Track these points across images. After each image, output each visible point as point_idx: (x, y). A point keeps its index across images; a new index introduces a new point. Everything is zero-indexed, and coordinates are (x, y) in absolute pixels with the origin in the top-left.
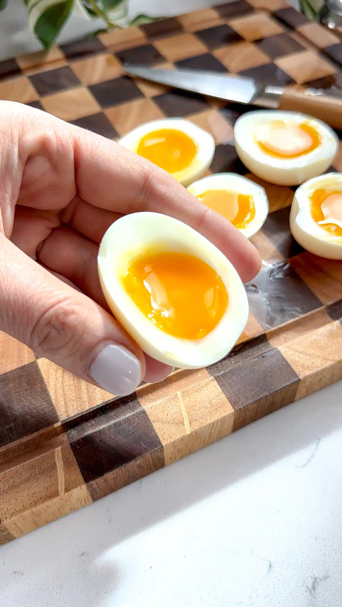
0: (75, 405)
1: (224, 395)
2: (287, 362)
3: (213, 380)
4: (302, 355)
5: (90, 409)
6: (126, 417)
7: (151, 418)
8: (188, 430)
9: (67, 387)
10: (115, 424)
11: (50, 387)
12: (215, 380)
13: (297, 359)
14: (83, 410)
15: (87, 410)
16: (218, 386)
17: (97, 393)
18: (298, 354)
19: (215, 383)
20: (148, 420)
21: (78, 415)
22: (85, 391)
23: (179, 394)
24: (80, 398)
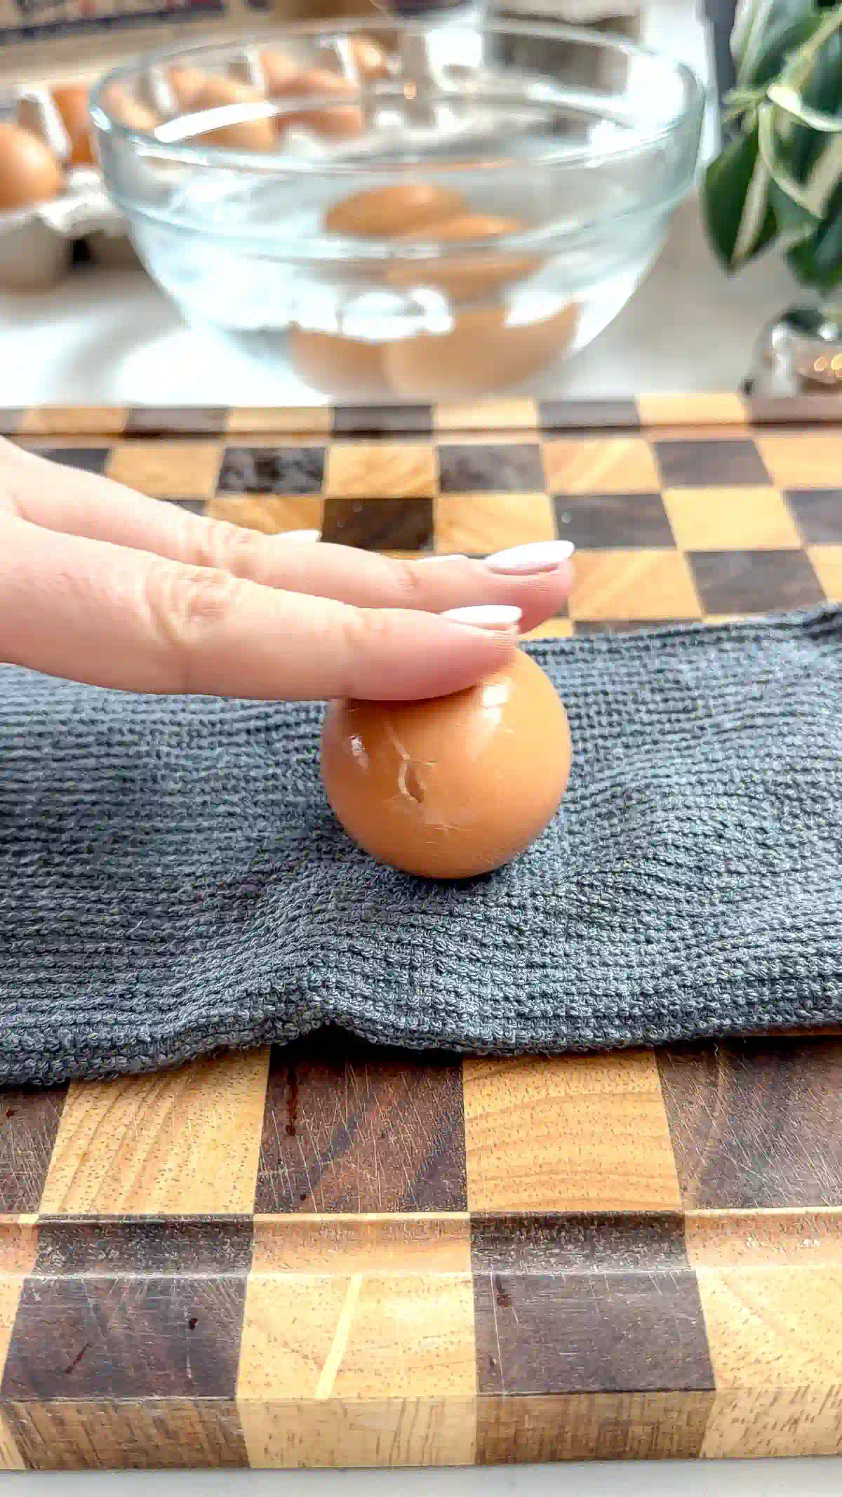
0: (94, 1190)
1: (472, 1338)
2: (702, 1322)
3: (467, 1282)
4: (755, 1320)
5: (121, 1217)
6: (196, 1276)
7: (249, 1311)
8: (324, 1388)
9: (103, 1138)
10: (154, 1283)
11: (70, 1120)
12: (471, 1285)
13: (735, 1325)
14: (103, 1212)
15: (113, 1217)
16: (471, 1307)
17: (161, 1185)
18: (746, 1312)
19: (468, 1294)
20: (240, 1310)
21: (85, 1217)
22: (138, 1166)
23: (357, 1280)
24: (116, 1180)
